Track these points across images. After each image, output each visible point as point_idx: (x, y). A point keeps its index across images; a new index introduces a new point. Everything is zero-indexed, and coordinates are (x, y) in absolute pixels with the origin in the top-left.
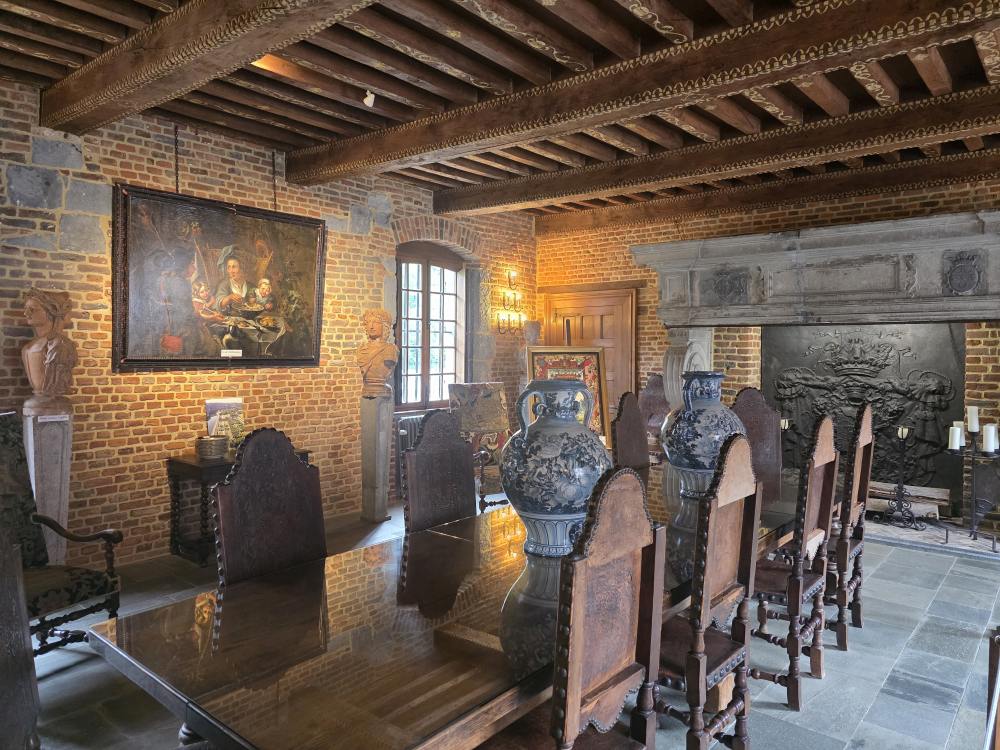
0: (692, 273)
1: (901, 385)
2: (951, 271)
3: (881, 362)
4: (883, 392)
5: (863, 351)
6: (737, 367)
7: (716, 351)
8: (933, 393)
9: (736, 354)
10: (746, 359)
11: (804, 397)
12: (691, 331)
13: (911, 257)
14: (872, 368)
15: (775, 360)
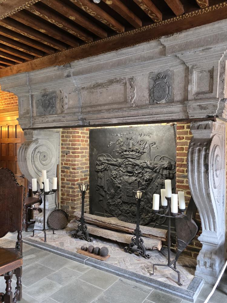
0: (32, 96)
1: (151, 164)
3: (141, 151)
4: (143, 168)
5: (133, 145)
6: (71, 154)
7: (62, 144)
8: (166, 168)
9: (71, 146)
10: (74, 149)
11: (107, 170)
12: (35, 132)
13: (132, 79)
14: (137, 154)
15: (95, 150)
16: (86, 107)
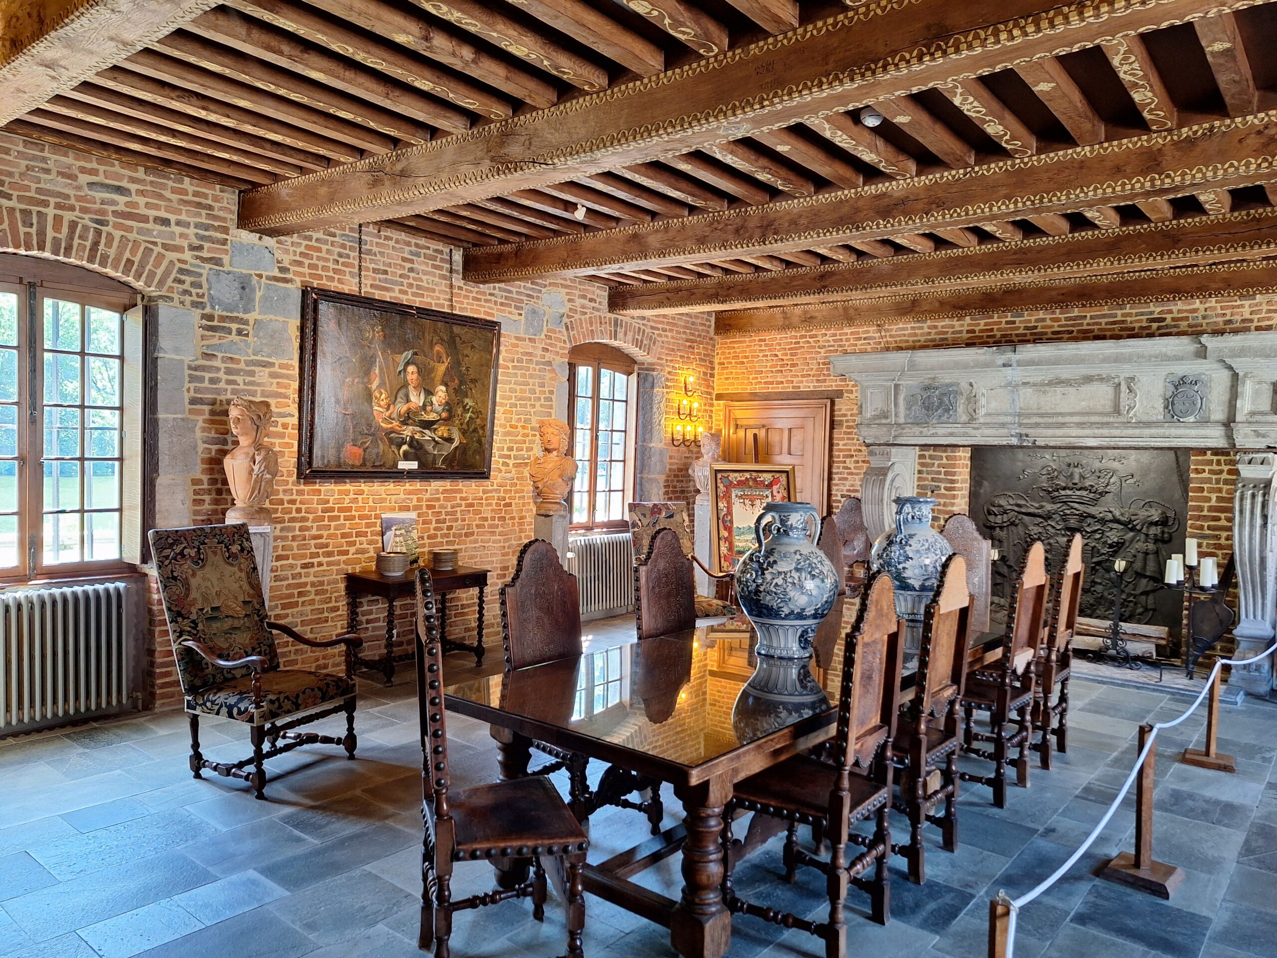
0: (897, 387)
1: (1122, 514)
2: (1174, 395)
3: (1101, 489)
4: (1103, 521)
5: (1082, 477)
6: (943, 491)
7: (920, 472)
8: (1156, 524)
9: (942, 476)
10: (953, 481)
11: (1016, 525)
12: (894, 450)
13: (1132, 379)
14: (1091, 495)
15: (986, 483)
16: (1029, 416)
